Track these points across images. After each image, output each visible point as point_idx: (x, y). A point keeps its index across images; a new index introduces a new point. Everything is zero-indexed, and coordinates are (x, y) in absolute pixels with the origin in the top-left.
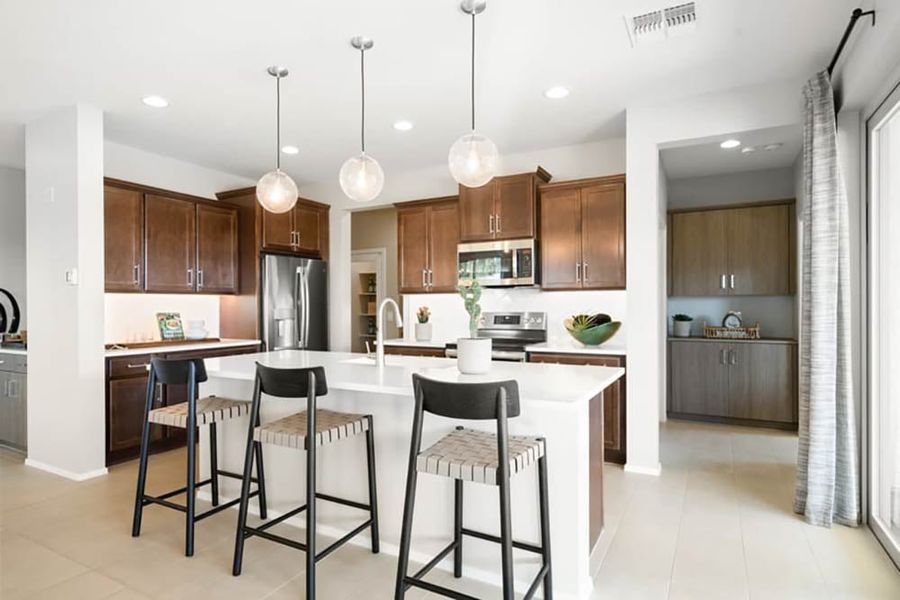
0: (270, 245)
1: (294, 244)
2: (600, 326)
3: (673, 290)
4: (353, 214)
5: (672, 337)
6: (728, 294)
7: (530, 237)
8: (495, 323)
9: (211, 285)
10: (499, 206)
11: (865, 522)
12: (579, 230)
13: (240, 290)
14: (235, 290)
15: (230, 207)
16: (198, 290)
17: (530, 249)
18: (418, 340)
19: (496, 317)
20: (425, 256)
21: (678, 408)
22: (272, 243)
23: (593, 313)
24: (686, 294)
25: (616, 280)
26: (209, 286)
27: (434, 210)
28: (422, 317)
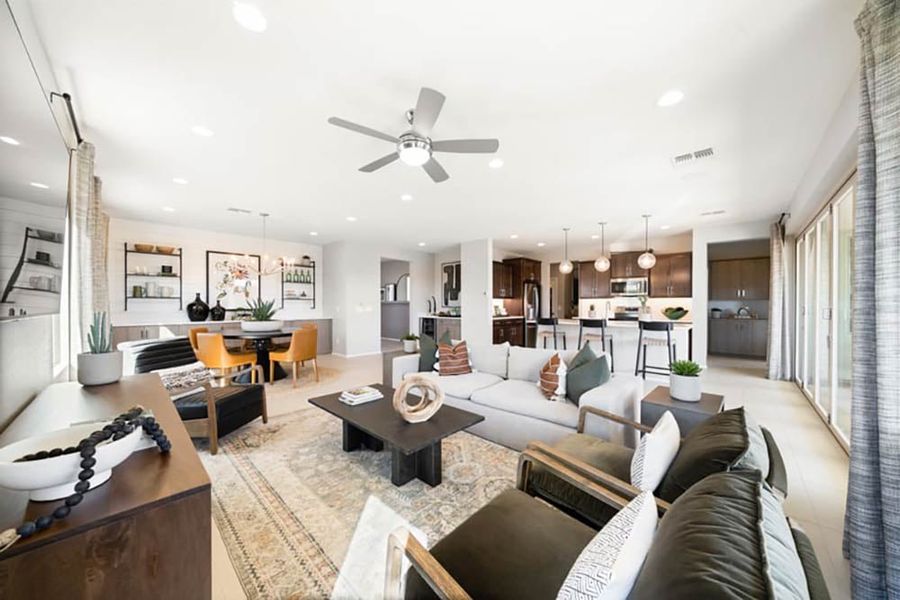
0: (526, 279)
1: (532, 279)
2: (679, 313)
3: (710, 297)
4: (551, 265)
5: (711, 319)
6: (741, 299)
7: (646, 276)
8: (626, 311)
11: (793, 379)
12: (669, 274)
13: (514, 297)
21: (713, 350)
23: (675, 306)
24: (719, 299)
25: (686, 291)
28: (592, 308)
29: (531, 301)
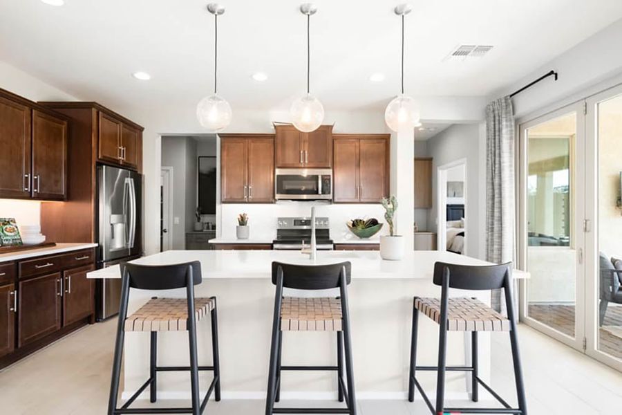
0: (104, 157)
1: (121, 158)
4: (162, 137)
7: (329, 168)
8: (295, 225)
9: (45, 191)
10: (307, 145)
12: (358, 166)
13: (68, 197)
14: (65, 197)
15: (62, 118)
16: (33, 196)
17: (330, 176)
18: (239, 238)
19: (295, 221)
20: (244, 175)
22: (105, 155)
26: (43, 192)
27: (253, 142)
28: (243, 221)
29: (117, 208)
